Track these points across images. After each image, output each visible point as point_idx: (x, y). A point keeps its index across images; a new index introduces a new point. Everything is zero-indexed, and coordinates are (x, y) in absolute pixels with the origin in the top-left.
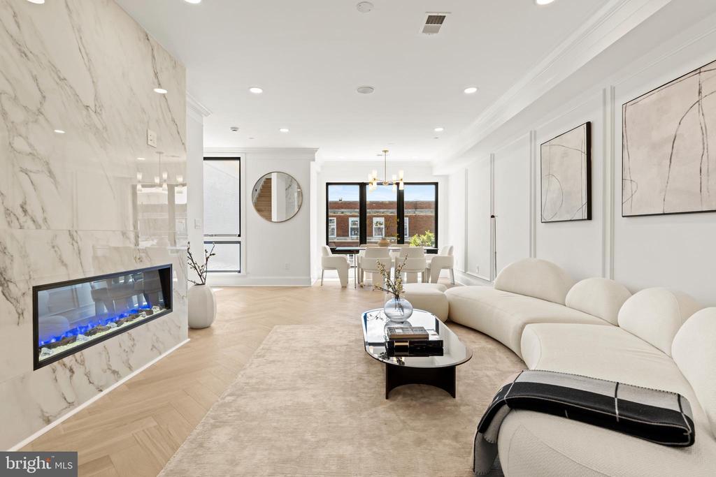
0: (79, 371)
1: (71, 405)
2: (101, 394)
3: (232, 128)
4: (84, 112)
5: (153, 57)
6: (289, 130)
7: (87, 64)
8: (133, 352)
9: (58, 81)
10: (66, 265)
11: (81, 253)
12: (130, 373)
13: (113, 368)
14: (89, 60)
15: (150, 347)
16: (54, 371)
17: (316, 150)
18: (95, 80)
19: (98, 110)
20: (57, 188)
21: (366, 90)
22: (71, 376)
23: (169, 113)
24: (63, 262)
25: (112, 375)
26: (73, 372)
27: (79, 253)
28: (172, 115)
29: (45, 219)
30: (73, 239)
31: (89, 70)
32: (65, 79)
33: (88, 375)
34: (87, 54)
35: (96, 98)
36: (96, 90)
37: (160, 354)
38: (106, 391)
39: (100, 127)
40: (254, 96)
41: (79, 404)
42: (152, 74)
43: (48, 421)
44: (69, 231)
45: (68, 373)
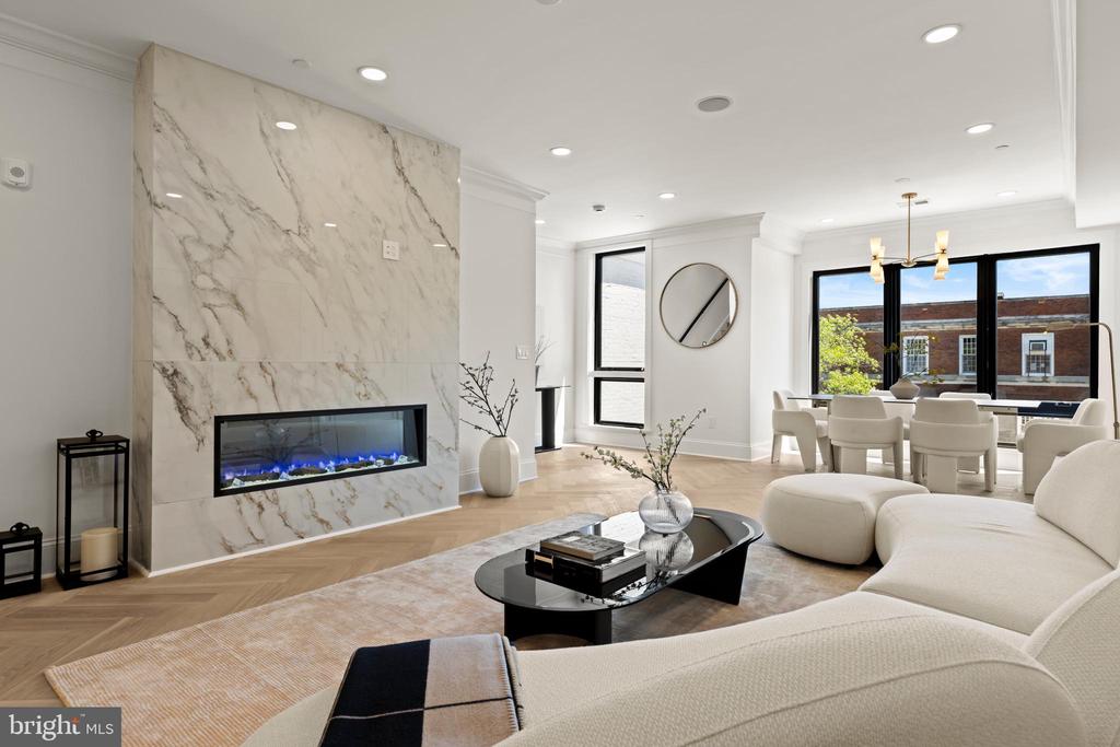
0: (270, 509)
1: (259, 542)
2: (300, 542)
3: (595, 207)
4: (284, 237)
5: (396, 150)
6: (676, 194)
7: (289, 186)
8: (353, 504)
9: (249, 212)
10: (255, 398)
11: (276, 386)
12: (346, 528)
13: (320, 516)
14: (292, 181)
15: (384, 504)
16: (238, 503)
17: (760, 216)
18: (299, 200)
19: (304, 231)
20: (245, 320)
21: (715, 103)
22: (260, 513)
23: (424, 213)
24: (251, 394)
25: (319, 524)
26: (263, 509)
27: (273, 386)
28: (429, 215)
29: (230, 352)
30: (266, 371)
31: (292, 191)
32: (258, 208)
33: (283, 516)
34: (288, 176)
35: (300, 219)
36: (300, 212)
37: (402, 516)
38: (307, 540)
39: (306, 249)
40: (562, 159)
41: (271, 544)
42: (393, 172)
43: (231, 551)
44: (261, 363)
45: (257, 510)
